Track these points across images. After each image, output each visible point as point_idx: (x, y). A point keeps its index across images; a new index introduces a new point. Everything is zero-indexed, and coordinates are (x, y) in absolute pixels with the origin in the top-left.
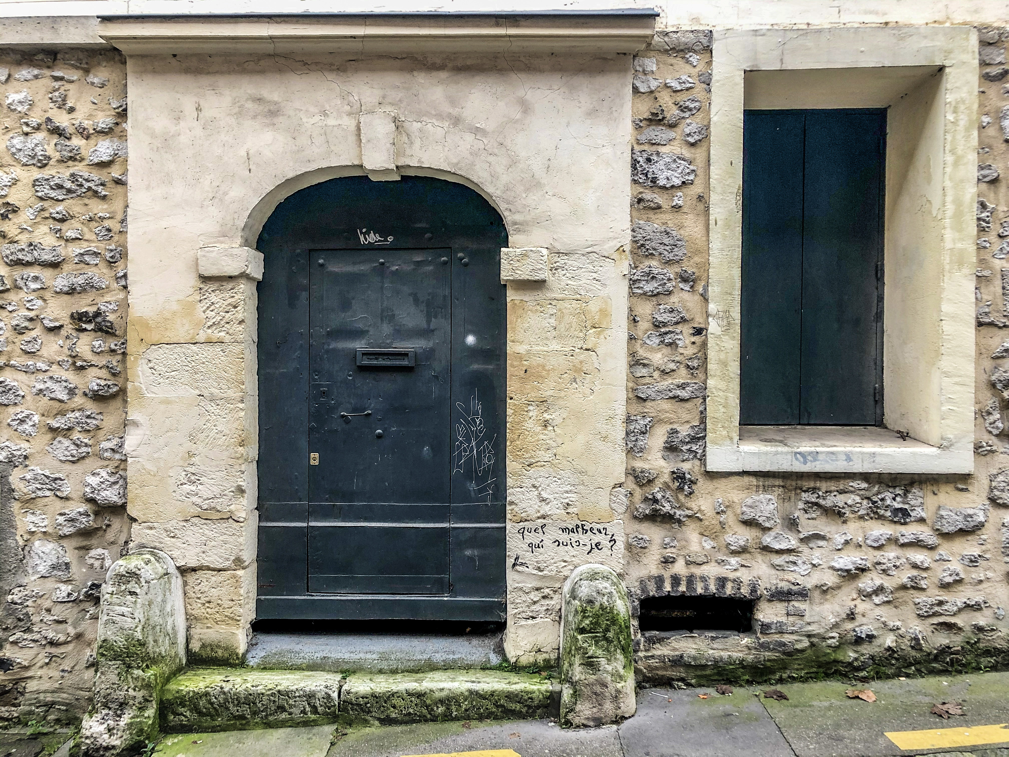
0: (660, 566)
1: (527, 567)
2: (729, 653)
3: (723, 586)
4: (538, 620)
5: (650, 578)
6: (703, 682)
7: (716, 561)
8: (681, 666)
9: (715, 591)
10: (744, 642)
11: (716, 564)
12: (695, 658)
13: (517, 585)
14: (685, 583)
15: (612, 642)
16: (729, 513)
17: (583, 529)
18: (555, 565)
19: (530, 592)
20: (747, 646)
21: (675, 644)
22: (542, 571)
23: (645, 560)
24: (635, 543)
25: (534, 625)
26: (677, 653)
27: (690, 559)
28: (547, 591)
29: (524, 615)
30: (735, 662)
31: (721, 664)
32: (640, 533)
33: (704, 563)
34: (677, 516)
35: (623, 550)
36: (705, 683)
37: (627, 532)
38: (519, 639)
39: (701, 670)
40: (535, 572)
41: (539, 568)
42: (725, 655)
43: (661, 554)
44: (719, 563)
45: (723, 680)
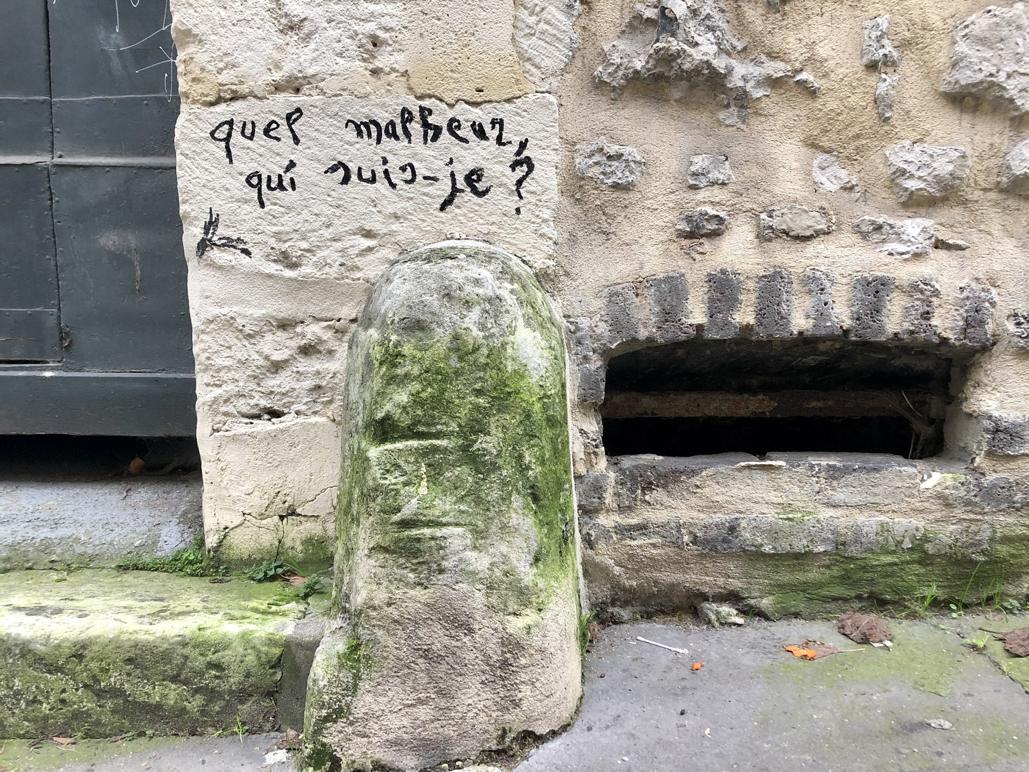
0: (673, 247)
1: (246, 252)
2: (883, 518)
3: (876, 310)
4: (288, 420)
5: (639, 285)
6: (798, 603)
7: (857, 229)
8: (731, 556)
9: (847, 323)
10: (929, 484)
11: (856, 238)
12: (774, 533)
13: (216, 311)
14: (753, 297)
15: (495, 467)
16: (909, 68)
17: (426, 125)
18: (339, 245)
19: (260, 334)
20: (940, 497)
21: (713, 491)
22: (294, 266)
23: (626, 230)
24: (596, 170)
25: (274, 437)
26: (719, 517)
27: (775, 222)
28: (314, 331)
29: (243, 405)
30: (899, 543)
31: (853, 551)
32: (613, 140)
33: (818, 234)
34: (735, 81)
35: (554, 194)
36: (802, 607)
37: (571, 134)
38: (227, 477)
39: (793, 569)
40: (273, 268)
41: (285, 255)
42: (868, 521)
43: (679, 206)
44: (865, 236)
45: (859, 598)
